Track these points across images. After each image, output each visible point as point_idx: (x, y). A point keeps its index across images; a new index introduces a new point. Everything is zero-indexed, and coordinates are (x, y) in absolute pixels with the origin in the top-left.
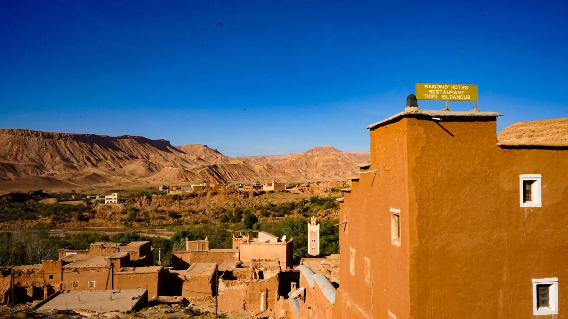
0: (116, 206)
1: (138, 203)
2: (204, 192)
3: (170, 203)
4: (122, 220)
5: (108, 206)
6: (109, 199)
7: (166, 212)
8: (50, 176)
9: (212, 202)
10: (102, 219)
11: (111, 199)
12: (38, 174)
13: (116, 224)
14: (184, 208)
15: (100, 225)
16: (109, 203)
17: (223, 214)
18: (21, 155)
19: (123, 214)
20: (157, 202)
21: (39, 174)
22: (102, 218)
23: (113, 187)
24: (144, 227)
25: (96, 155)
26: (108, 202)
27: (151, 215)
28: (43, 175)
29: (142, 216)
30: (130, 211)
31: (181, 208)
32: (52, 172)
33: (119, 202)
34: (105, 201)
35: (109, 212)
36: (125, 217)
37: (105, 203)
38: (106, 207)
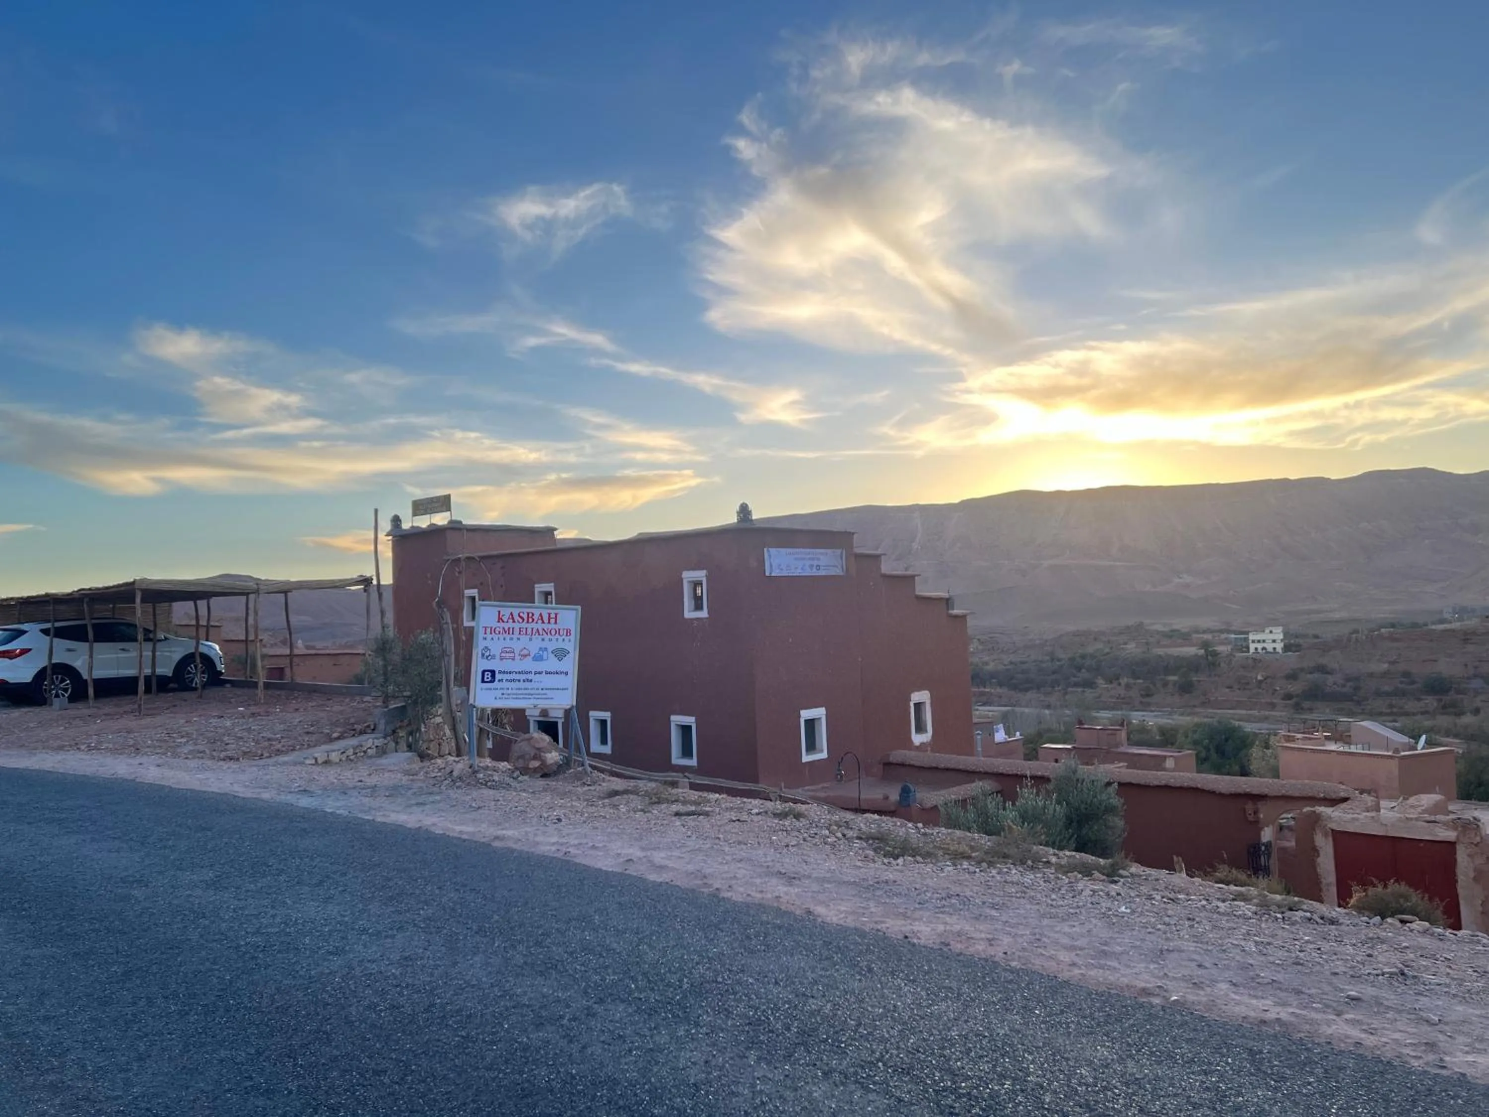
0: (1278, 659)
1: (1337, 653)
3: (1431, 654)
4: (1288, 697)
5: (1254, 660)
6: (1259, 641)
7: (1416, 678)
8: (1180, 591)
10: (1237, 694)
11: (1264, 641)
12: (1154, 587)
14: (1476, 667)
15: (1234, 706)
16: (1259, 650)
19: (1290, 681)
20: (1390, 649)
22: (1240, 689)
23: (1330, 611)
26: (1256, 649)
27: (1371, 685)
28: (1164, 588)
29: (1344, 686)
30: (1311, 673)
31: (1466, 665)
32: (1187, 579)
33: (1286, 648)
34: (1248, 648)
35: (1257, 674)
36: (1295, 688)
37: (1248, 651)
38: (1250, 661)
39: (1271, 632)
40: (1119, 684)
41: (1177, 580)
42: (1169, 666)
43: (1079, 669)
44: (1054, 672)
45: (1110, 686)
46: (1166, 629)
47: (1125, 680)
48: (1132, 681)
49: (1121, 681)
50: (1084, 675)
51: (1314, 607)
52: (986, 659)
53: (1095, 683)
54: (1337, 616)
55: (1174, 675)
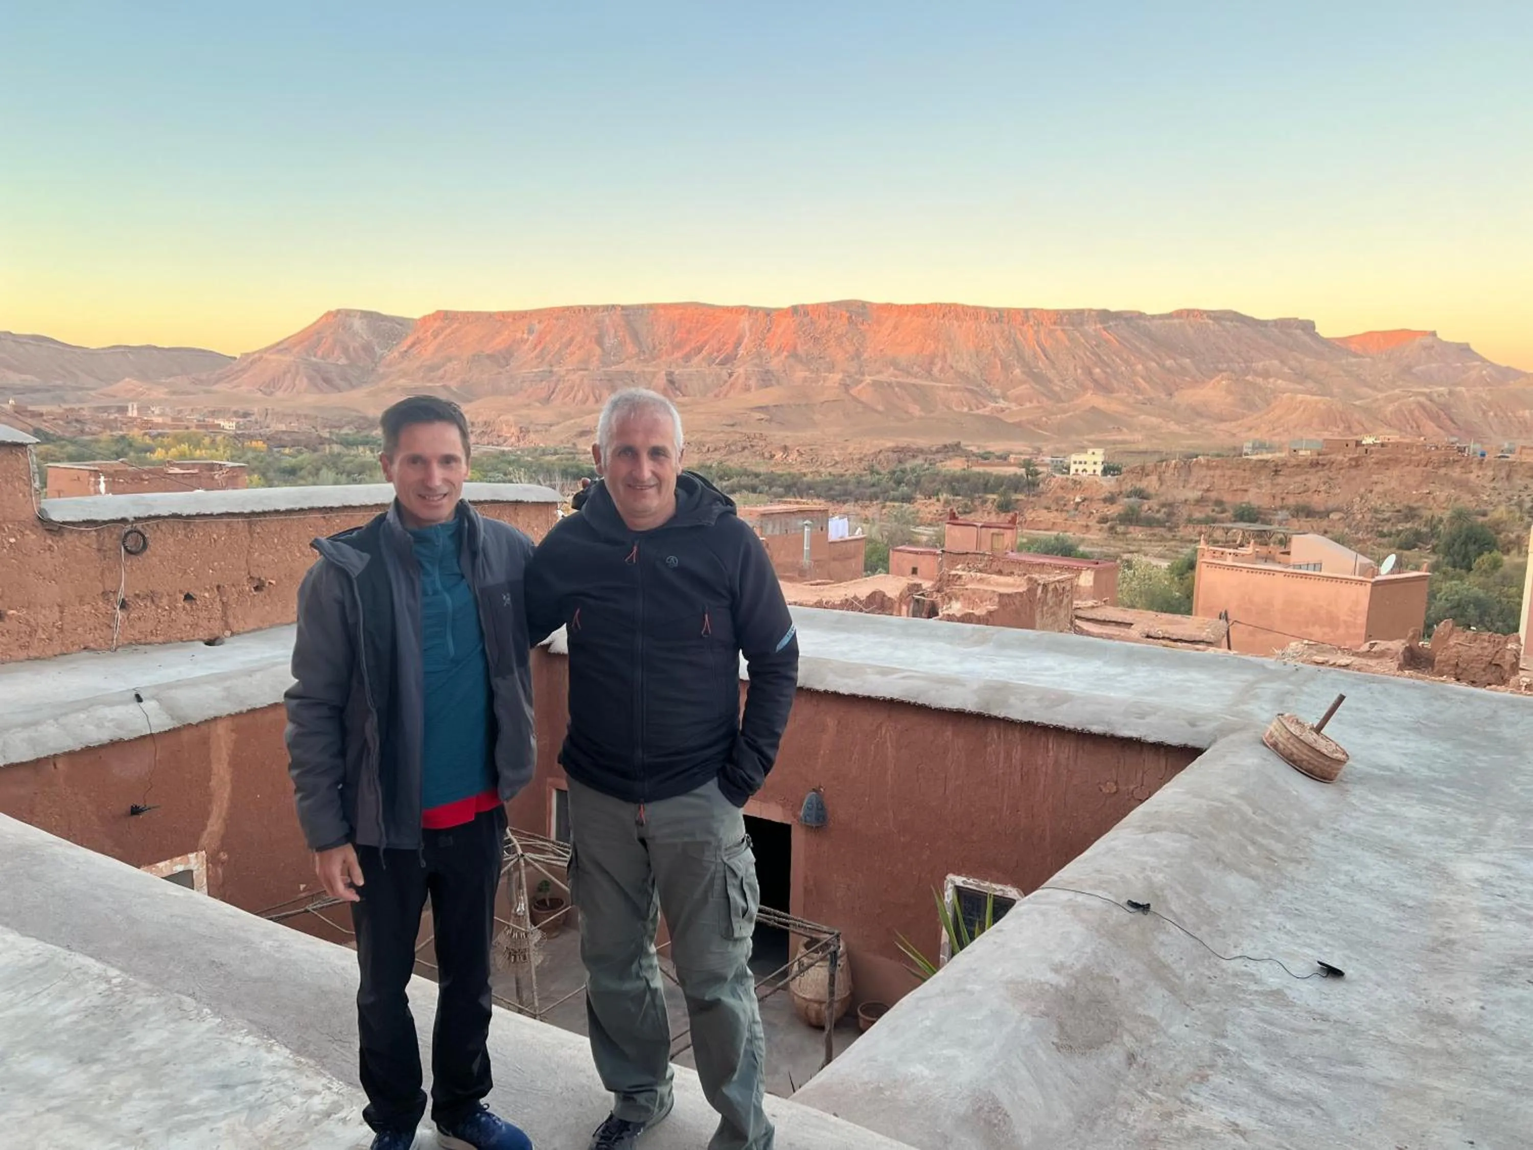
0: (1096, 482)
1: (1154, 478)
2: (1356, 456)
3: (1243, 484)
4: (1104, 520)
5: (1075, 482)
6: (1080, 463)
7: (1227, 506)
8: (995, 414)
9: (1378, 488)
10: (1055, 513)
11: (1085, 463)
12: (971, 409)
13: (1087, 526)
14: (1283, 499)
15: (1050, 526)
16: (1080, 472)
17: (1408, 525)
18: (939, 365)
19: (1107, 504)
20: (1205, 476)
21: (974, 407)
22: (1057, 510)
23: (1134, 443)
24: (1157, 541)
25: (1108, 365)
26: (1077, 470)
27: (1184, 512)
28: (980, 412)
29: (1158, 511)
30: (1128, 497)
31: (1274, 497)
32: (1002, 404)
33: (1105, 472)
34: (1068, 468)
35: (1075, 496)
36: (1113, 510)
37: (1069, 473)
38: (1070, 483)
39: (1093, 453)
40: (938, 500)
41: (993, 405)
42: (988, 485)
43: (899, 483)
44: (873, 485)
45: (928, 502)
46: (981, 451)
47: (945, 495)
48: (951, 498)
49: (940, 497)
50: (904, 489)
51: (1119, 438)
52: (804, 470)
53: (914, 498)
54: (1142, 447)
55: (993, 493)
